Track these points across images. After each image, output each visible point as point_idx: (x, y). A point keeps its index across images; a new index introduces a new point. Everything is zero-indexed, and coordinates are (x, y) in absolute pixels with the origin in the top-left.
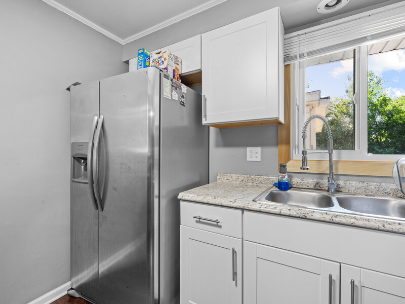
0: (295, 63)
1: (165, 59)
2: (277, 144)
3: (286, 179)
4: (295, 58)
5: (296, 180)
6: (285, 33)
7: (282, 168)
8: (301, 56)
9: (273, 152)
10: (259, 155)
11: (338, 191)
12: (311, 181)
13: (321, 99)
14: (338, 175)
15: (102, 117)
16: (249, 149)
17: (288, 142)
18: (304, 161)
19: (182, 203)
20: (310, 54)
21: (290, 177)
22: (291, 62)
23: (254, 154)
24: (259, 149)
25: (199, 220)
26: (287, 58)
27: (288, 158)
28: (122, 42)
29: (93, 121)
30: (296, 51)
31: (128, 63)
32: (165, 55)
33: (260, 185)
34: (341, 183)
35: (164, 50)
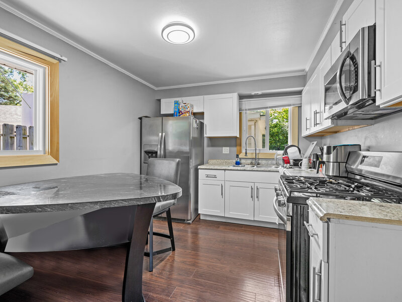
0: (243, 112)
1: (189, 107)
2: (236, 146)
3: (239, 161)
4: (242, 110)
5: (243, 161)
6: (240, 99)
7: (237, 156)
8: (246, 110)
9: (235, 149)
10: (228, 151)
11: (258, 164)
12: (249, 161)
13: (261, 115)
14: (259, 159)
15: (164, 134)
16: (224, 148)
17: (240, 145)
18: (246, 153)
19: (199, 170)
20: (249, 110)
21: (240, 160)
22: (242, 112)
23: (226, 150)
24: (228, 148)
25: (207, 176)
26: (240, 110)
27: (241, 152)
28: (156, 89)
29: (158, 135)
30: (244, 107)
31: (159, 100)
32: (189, 105)
33: (228, 164)
34: (260, 162)
35: (187, 103)
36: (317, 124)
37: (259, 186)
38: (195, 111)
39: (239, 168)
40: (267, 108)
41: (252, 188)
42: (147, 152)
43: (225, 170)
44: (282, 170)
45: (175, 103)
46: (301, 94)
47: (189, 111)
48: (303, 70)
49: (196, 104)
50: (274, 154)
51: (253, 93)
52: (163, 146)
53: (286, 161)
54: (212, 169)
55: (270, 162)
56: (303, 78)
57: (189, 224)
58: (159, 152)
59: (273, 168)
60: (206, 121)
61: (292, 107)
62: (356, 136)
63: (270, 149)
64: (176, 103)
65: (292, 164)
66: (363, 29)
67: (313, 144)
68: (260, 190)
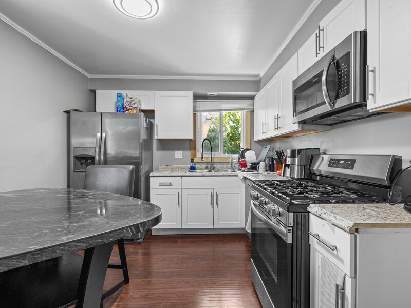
0: (198, 114)
1: (136, 103)
2: (190, 149)
3: (194, 165)
4: (198, 111)
5: (197, 166)
6: (194, 99)
7: (192, 160)
8: (201, 111)
9: (188, 153)
10: (182, 155)
11: (214, 169)
12: (204, 166)
14: (214, 163)
15: (104, 134)
16: (176, 152)
17: (195, 149)
18: (202, 157)
19: (151, 178)
20: (204, 111)
22: (196, 113)
23: (179, 154)
24: (181, 152)
25: (161, 184)
26: (195, 110)
27: (195, 156)
28: (89, 76)
29: (95, 136)
30: (198, 108)
31: (94, 92)
32: (136, 101)
33: (182, 169)
34: (215, 166)
35: (134, 97)
36: (278, 128)
37: (219, 191)
38: (143, 108)
39: (195, 174)
40: (222, 110)
41: (211, 195)
42: (79, 158)
43: (182, 176)
44: (241, 174)
45: (117, 97)
46: (253, 99)
47: (137, 108)
48: (257, 76)
49: (145, 99)
50: (229, 158)
51: (209, 94)
52: (102, 150)
53: (243, 165)
54: (166, 176)
55: (225, 166)
56: (257, 84)
57: (140, 243)
58: (97, 157)
59: (229, 172)
60: (157, 121)
61: (245, 111)
62: (310, 141)
63: (224, 153)
64: (119, 96)
65: (249, 167)
66: (355, 33)
67: (266, 148)
68: (220, 196)
